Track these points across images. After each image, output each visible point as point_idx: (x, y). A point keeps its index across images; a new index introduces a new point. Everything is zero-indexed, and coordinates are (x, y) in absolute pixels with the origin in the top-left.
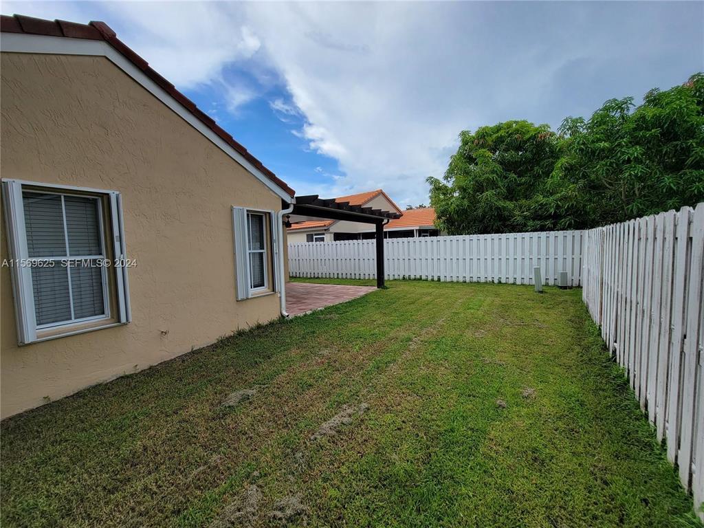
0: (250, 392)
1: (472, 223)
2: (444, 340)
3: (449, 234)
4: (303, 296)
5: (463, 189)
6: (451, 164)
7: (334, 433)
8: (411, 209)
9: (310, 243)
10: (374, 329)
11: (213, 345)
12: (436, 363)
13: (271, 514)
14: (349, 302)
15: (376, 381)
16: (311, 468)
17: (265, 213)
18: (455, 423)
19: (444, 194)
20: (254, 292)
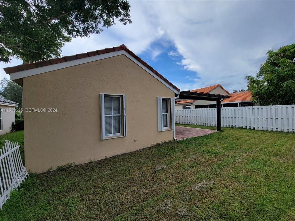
0: (164, 167)
1: (277, 99)
2: (257, 160)
3: (261, 105)
4: (181, 132)
5: (270, 81)
6: (261, 69)
7: (199, 190)
8: (236, 92)
9: (184, 109)
10: (217, 149)
11: (149, 147)
12: (252, 170)
13: (176, 212)
14: (203, 136)
15: (219, 173)
16: (190, 201)
17: (169, 99)
18: (264, 202)
19: (257, 84)
20: (164, 129)
